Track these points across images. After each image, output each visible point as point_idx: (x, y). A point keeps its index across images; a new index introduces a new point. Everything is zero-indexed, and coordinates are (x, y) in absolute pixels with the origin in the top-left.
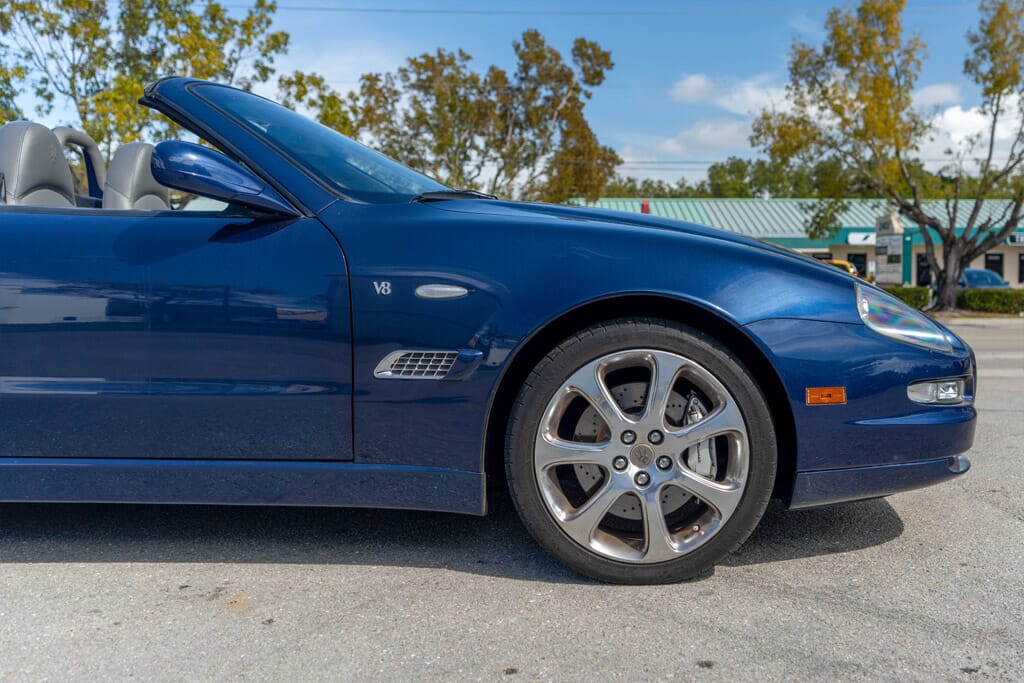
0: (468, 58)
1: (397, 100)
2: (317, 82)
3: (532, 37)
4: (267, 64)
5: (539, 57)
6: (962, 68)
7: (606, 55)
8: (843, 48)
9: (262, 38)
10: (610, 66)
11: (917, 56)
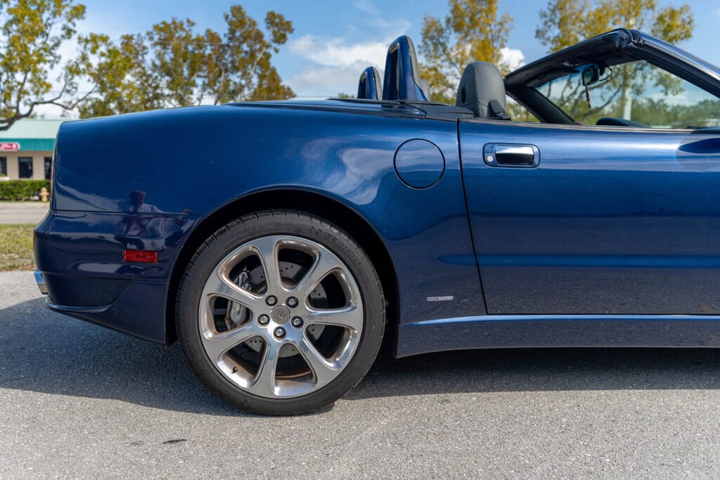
0: (193, 24)
1: (146, 53)
2: (105, 39)
3: (237, 10)
4: (71, 26)
5: (242, 23)
6: (535, 34)
7: (289, 23)
8: (458, 20)
9: (68, 9)
10: (291, 31)
11: (506, 26)
